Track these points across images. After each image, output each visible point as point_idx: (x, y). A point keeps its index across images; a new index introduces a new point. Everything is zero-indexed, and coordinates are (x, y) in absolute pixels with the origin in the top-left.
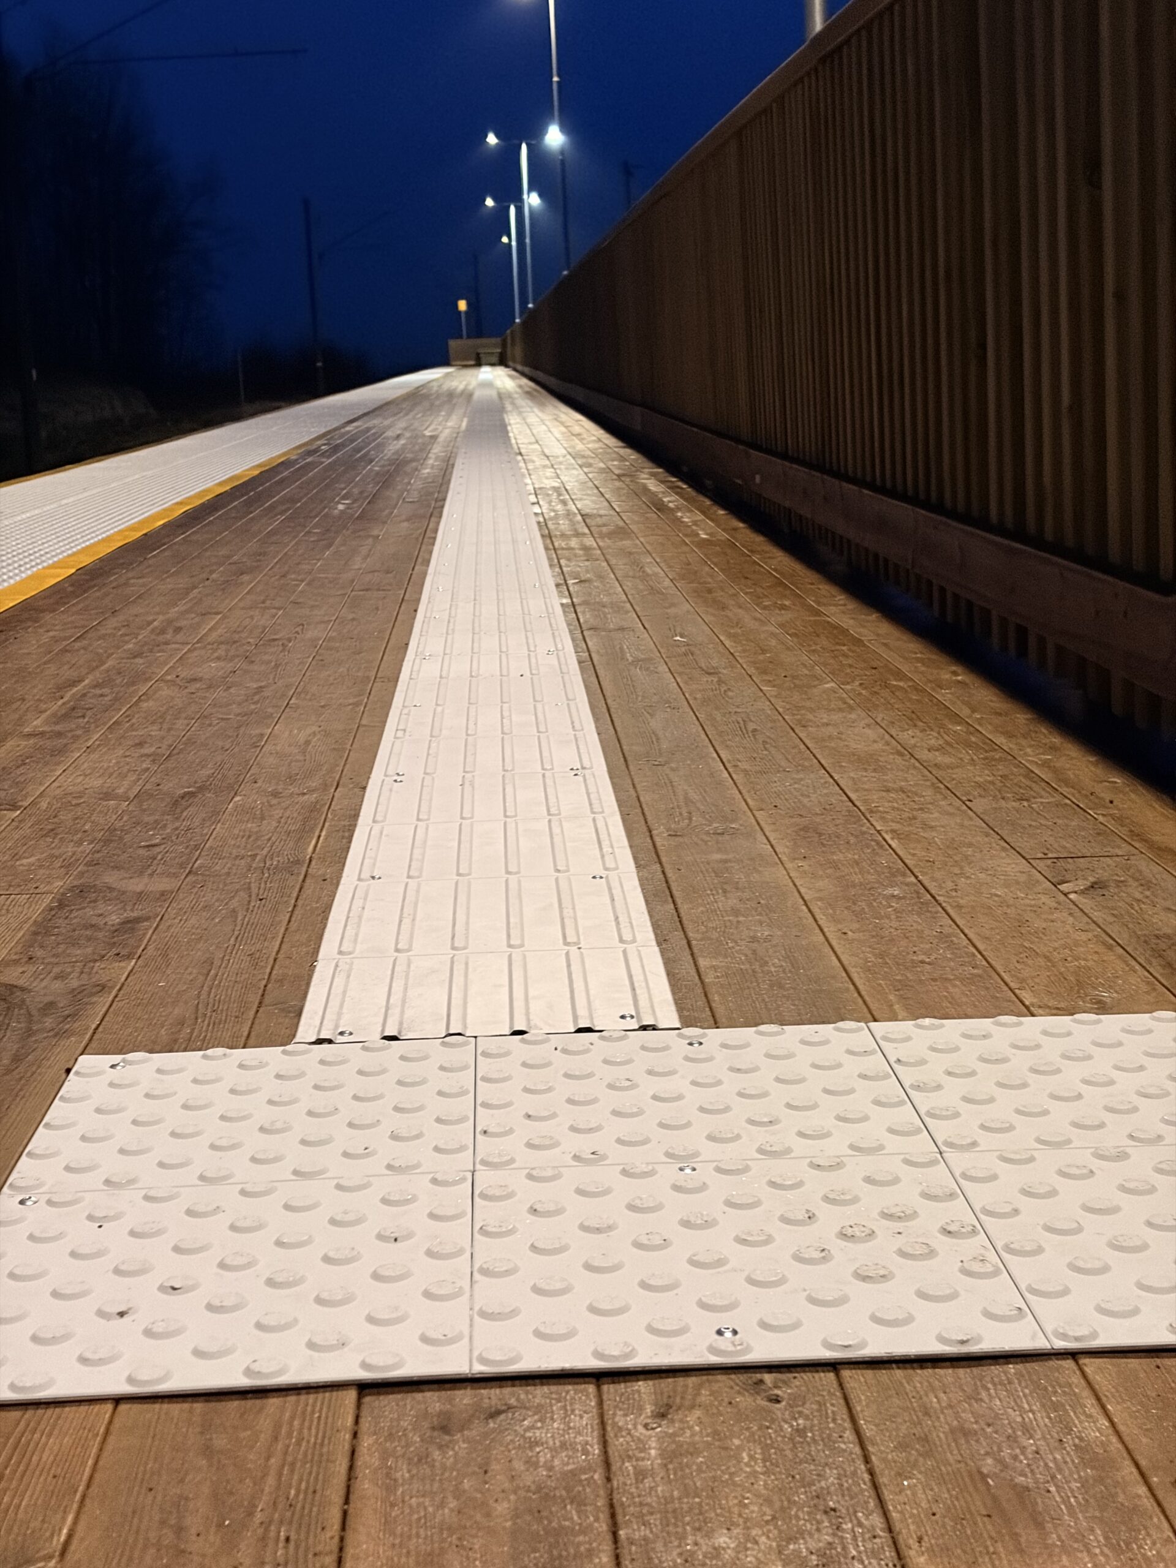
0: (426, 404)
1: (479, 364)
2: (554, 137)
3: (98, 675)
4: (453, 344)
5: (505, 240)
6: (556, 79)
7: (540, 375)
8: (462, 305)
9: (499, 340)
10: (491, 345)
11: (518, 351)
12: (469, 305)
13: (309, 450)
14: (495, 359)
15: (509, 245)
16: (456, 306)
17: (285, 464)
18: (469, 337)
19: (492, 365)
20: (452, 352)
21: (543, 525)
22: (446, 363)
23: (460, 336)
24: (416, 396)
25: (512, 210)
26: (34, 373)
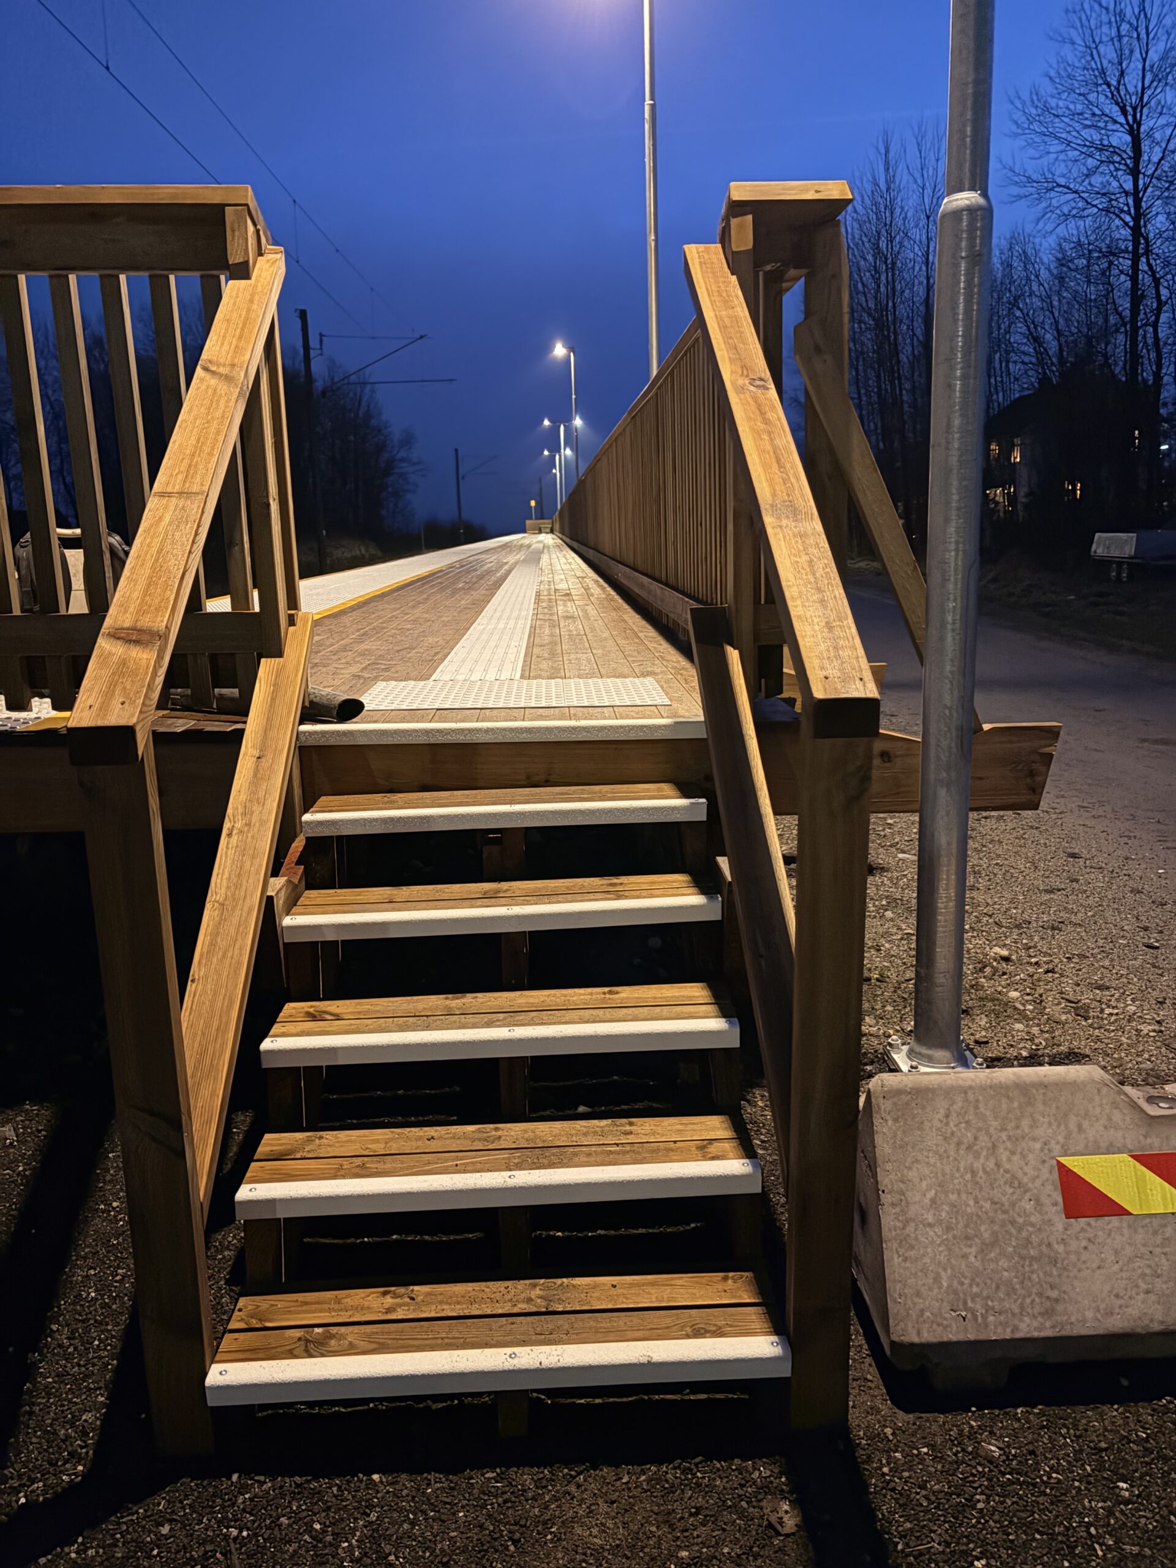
0: (509, 549)
1: (540, 532)
2: (578, 422)
3: (371, 627)
4: (528, 522)
5: (554, 471)
6: (574, 397)
7: (564, 538)
8: (533, 503)
9: (550, 521)
10: (546, 523)
11: (557, 527)
12: (536, 502)
13: (451, 566)
14: (548, 530)
15: (555, 474)
16: (529, 503)
17: (441, 571)
18: (536, 519)
19: (547, 533)
20: (527, 528)
21: (538, 594)
22: (524, 531)
23: (531, 518)
24: (505, 546)
25: (557, 457)
26: (324, 532)
